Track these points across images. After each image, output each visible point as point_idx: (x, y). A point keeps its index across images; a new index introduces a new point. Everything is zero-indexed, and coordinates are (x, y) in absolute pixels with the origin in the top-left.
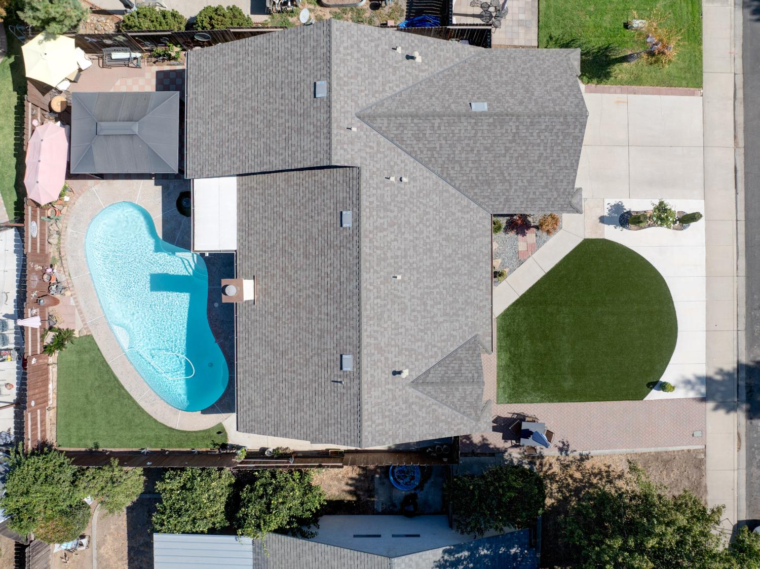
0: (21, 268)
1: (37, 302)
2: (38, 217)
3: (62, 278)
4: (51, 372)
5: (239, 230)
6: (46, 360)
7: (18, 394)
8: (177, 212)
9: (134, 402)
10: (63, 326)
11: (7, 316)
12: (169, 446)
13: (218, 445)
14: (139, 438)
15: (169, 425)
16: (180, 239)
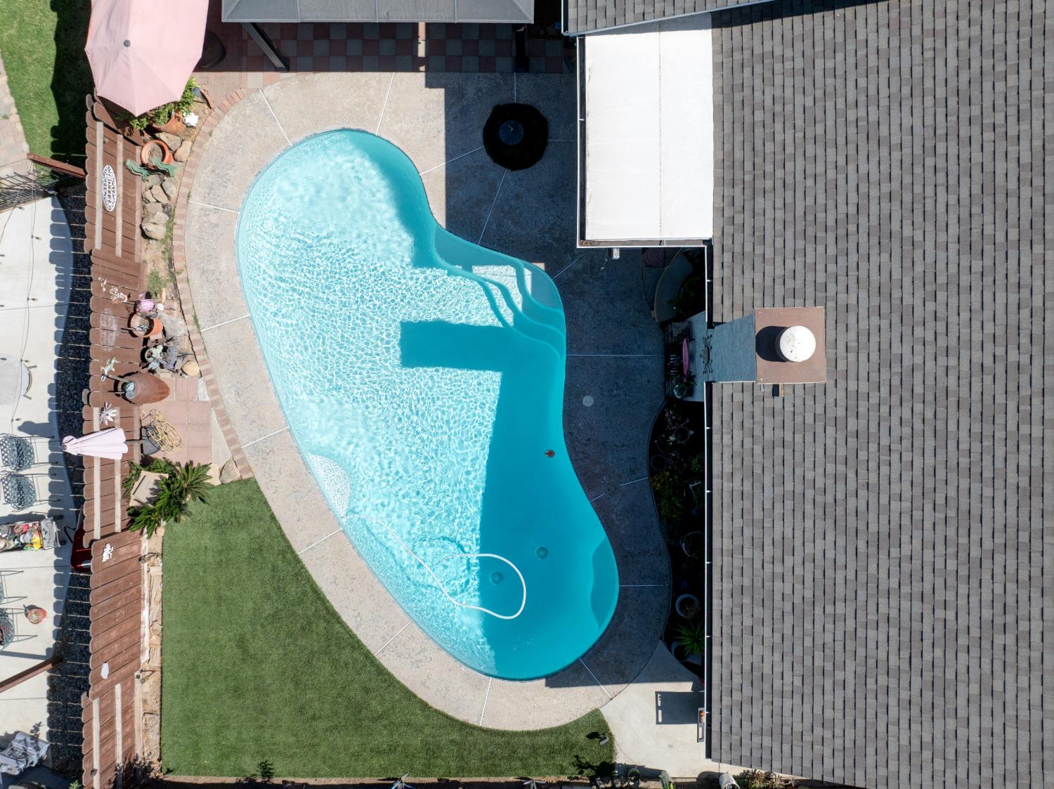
0: (67, 301)
1: (118, 388)
2: (120, 159)
3: (178, 327)
4: (146, 577)
5: (720, 182)
6: (135, 548)
7: (58, 635)
8: (485, 158)
9: (368, 656)
10: (177, 456)
11: (28, 427)
12: (461, 770)
13: (588, 766)
14: (384, 752)
15: (461, 717)
16: (494, 227)
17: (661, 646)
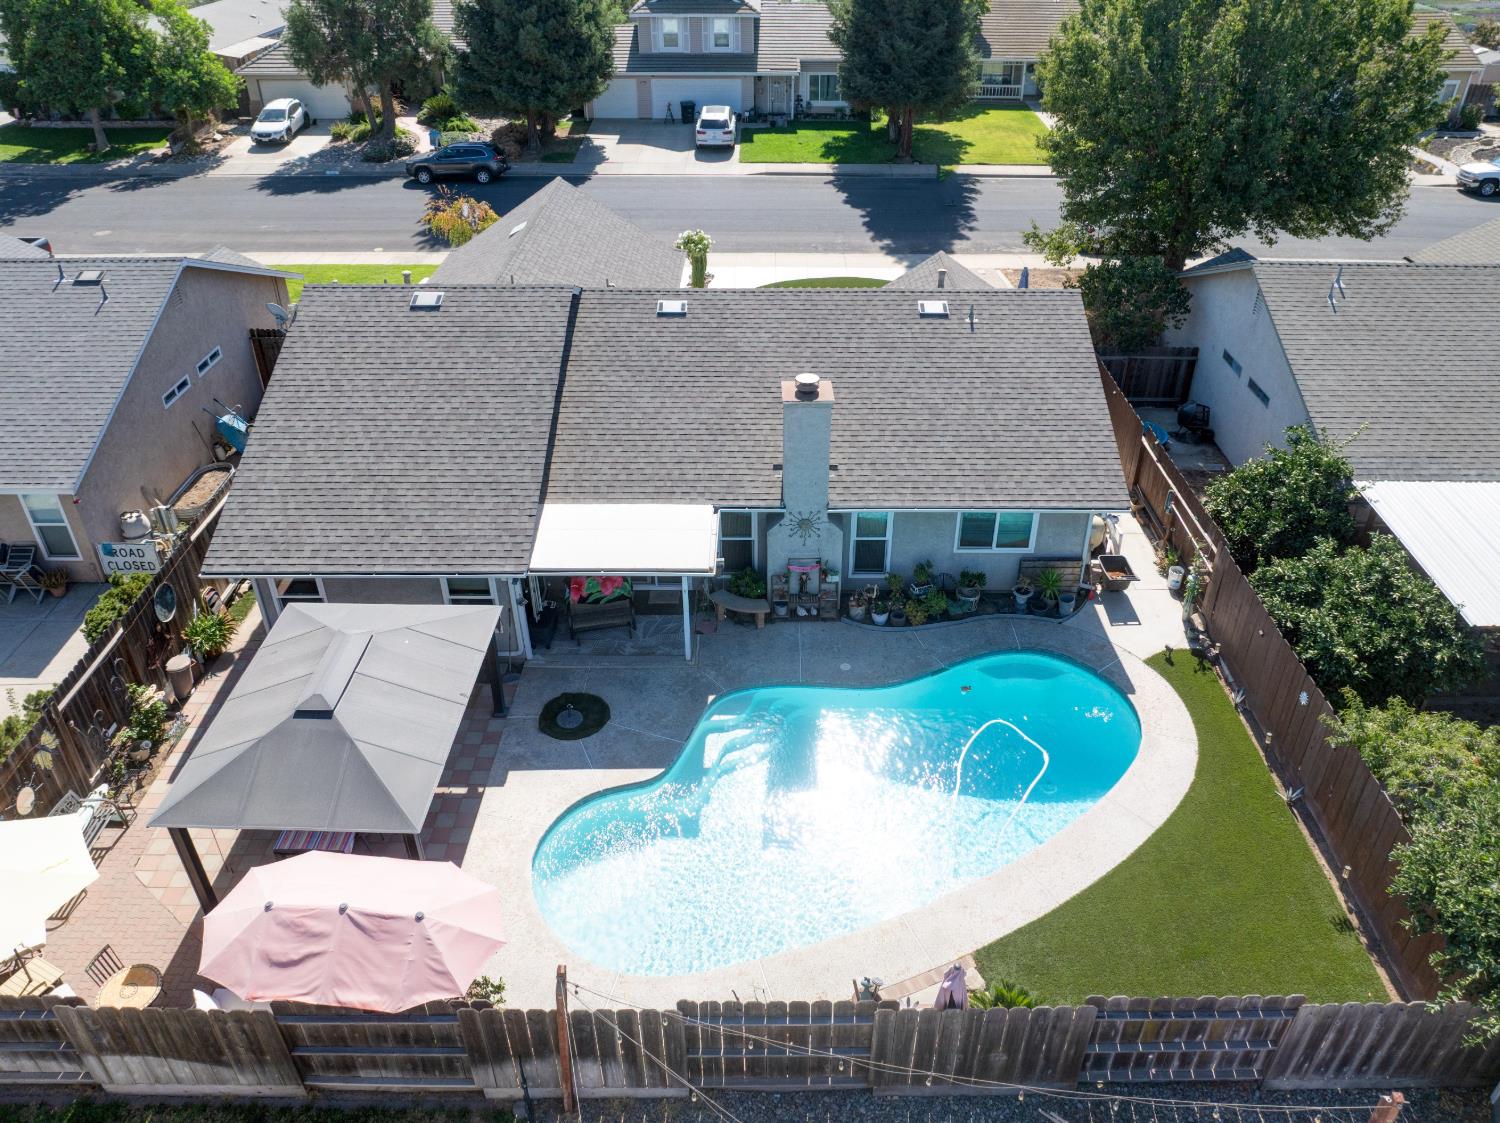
8: (591, 740)
13: (1200, 665)
16: (667, 731)
17: (1068, 623)
